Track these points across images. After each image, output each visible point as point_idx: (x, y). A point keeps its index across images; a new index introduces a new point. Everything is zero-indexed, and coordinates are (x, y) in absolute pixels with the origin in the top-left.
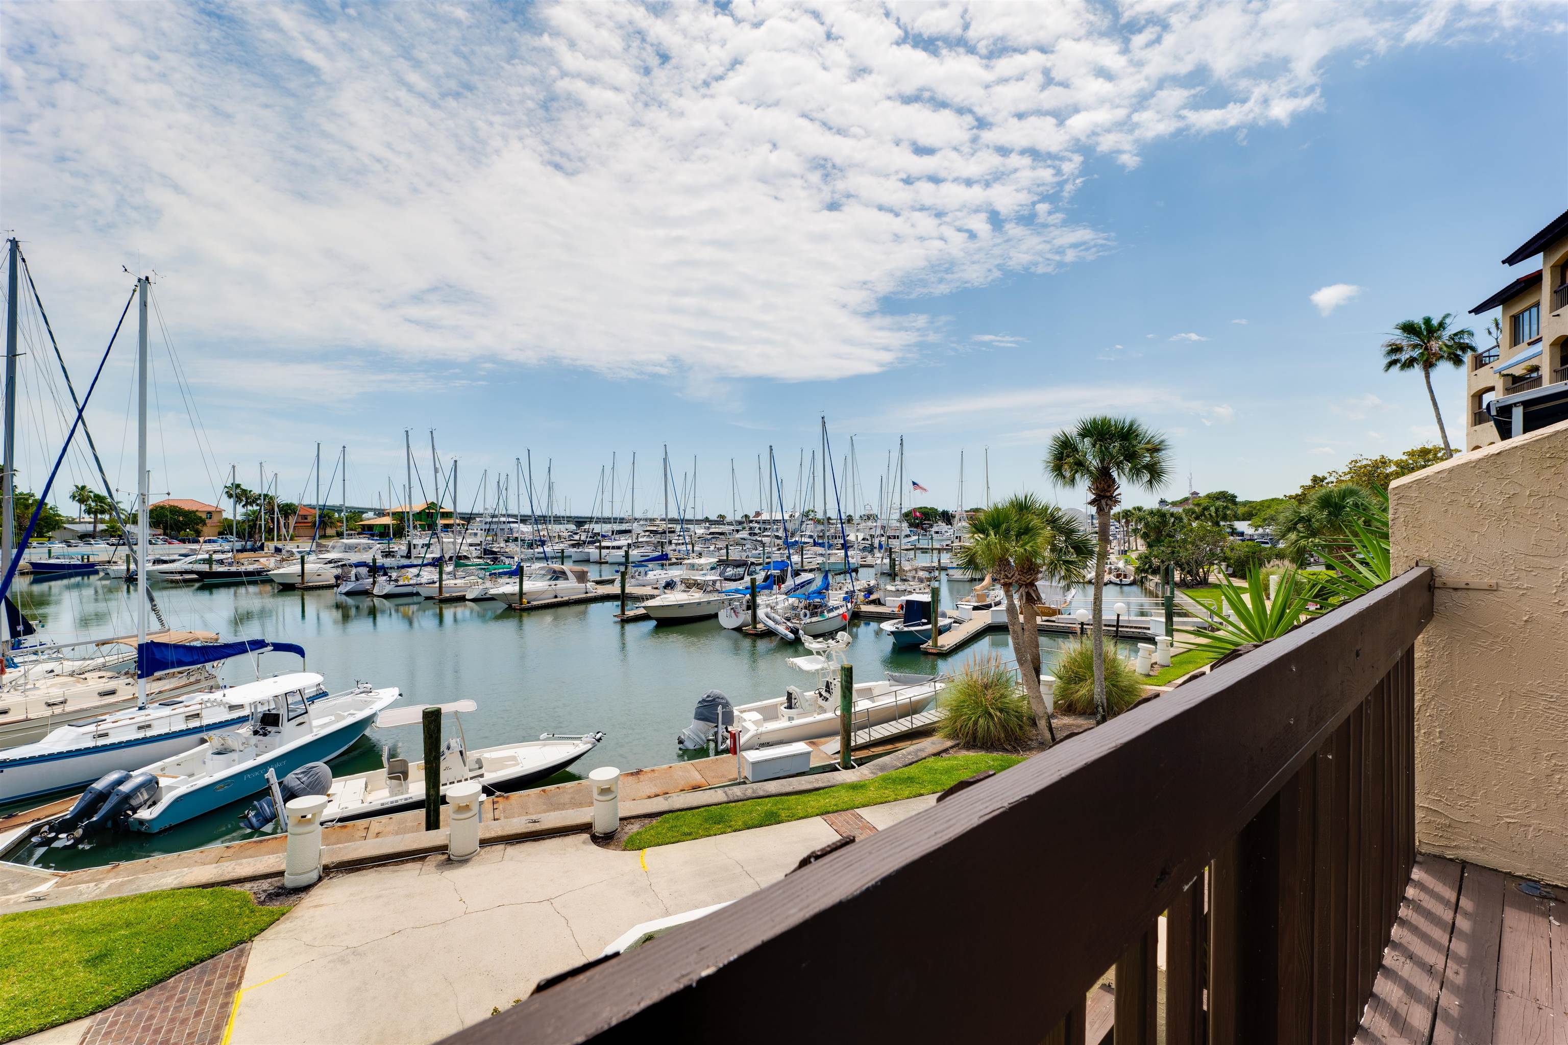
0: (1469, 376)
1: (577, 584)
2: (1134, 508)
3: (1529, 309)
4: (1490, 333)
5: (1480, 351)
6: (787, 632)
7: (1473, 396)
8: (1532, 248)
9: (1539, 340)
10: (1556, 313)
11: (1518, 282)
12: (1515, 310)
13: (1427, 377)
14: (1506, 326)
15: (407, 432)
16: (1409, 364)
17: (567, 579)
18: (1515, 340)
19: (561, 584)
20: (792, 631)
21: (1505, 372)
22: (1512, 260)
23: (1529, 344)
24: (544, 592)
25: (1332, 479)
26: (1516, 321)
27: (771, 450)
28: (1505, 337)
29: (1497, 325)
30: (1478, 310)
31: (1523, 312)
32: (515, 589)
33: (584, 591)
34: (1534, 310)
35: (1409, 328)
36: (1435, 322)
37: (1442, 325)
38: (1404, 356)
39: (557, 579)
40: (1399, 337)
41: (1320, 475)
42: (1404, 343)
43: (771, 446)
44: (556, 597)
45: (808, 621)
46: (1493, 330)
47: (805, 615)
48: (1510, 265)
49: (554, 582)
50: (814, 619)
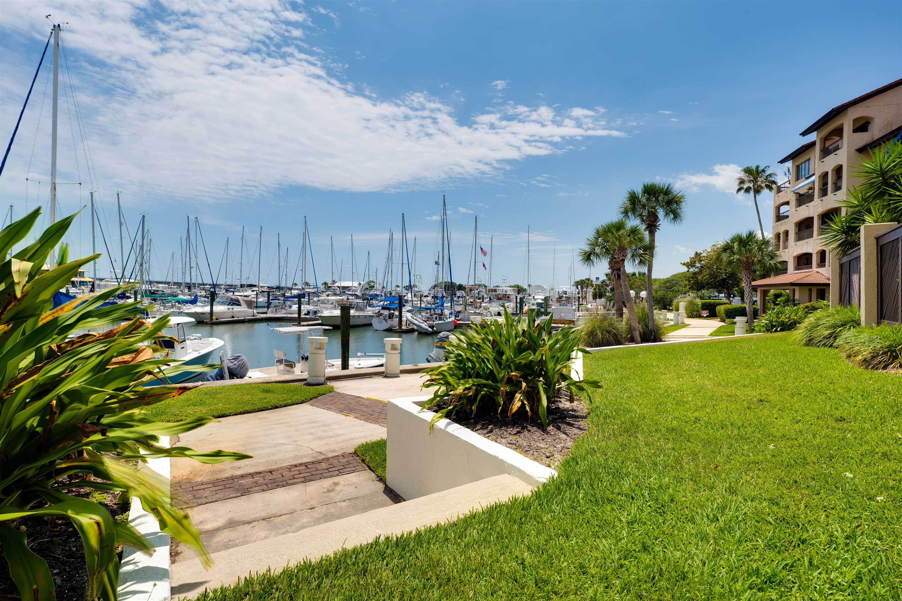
0: (775, 197)
1: (247, 309)
2: (586, 279)
3: (805, 162)
4: (785, 174)
5: (779, 184)
6: (427, 328)
7: (776, 207)
8: (813, 128)
9: (814, 174)
10: (822, 161)
11: (803, 147)
12: (798, 163)
13: (755, 197)
14: (793, 171)
15: (92, 193)
16: (748, 190)
17: (240, 305)
18: (798, 178)
19: (236, 308)
20: (430, 327)
21: (796, 192)
22: (804, 134)
23: (806, 178)
24: (224, 313)
25: (704, 254)
26: (798, 168)
27: (403, 216)
28: (792, 177)
29: (789, 170)
30: (782, 162)
31: (801, 164)
32: (207, 309)
33: (252, 314)
34: (807, 163)
35: (748, 171)
36: (760, 169)
37: (763, 171)
38: (745, 186)
39: (233, 304)
40: (742, 175)
41: (699, 252)
42: (746, 179)
43: (403, 214)
44: (233, 317)
45: (437, 322)
46: (787, 173)
47: (436, 319)
48: (803, 136)
49: (232, 307)
50: (440, 322)
